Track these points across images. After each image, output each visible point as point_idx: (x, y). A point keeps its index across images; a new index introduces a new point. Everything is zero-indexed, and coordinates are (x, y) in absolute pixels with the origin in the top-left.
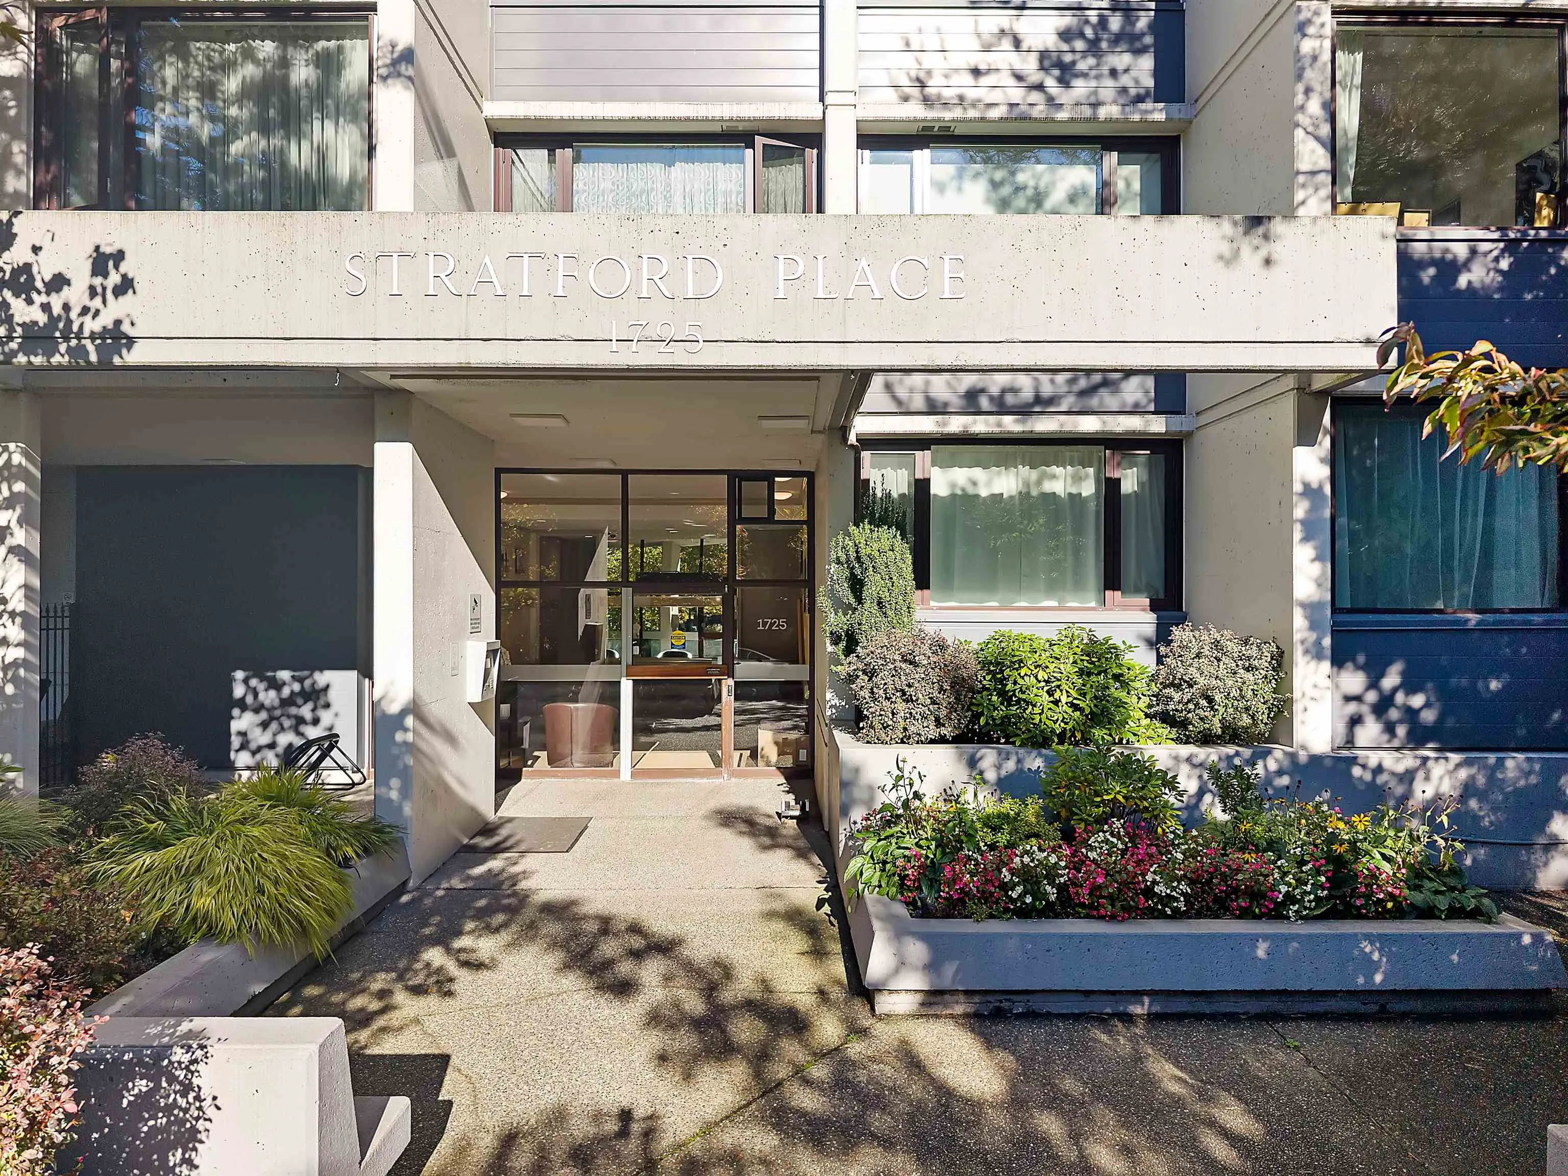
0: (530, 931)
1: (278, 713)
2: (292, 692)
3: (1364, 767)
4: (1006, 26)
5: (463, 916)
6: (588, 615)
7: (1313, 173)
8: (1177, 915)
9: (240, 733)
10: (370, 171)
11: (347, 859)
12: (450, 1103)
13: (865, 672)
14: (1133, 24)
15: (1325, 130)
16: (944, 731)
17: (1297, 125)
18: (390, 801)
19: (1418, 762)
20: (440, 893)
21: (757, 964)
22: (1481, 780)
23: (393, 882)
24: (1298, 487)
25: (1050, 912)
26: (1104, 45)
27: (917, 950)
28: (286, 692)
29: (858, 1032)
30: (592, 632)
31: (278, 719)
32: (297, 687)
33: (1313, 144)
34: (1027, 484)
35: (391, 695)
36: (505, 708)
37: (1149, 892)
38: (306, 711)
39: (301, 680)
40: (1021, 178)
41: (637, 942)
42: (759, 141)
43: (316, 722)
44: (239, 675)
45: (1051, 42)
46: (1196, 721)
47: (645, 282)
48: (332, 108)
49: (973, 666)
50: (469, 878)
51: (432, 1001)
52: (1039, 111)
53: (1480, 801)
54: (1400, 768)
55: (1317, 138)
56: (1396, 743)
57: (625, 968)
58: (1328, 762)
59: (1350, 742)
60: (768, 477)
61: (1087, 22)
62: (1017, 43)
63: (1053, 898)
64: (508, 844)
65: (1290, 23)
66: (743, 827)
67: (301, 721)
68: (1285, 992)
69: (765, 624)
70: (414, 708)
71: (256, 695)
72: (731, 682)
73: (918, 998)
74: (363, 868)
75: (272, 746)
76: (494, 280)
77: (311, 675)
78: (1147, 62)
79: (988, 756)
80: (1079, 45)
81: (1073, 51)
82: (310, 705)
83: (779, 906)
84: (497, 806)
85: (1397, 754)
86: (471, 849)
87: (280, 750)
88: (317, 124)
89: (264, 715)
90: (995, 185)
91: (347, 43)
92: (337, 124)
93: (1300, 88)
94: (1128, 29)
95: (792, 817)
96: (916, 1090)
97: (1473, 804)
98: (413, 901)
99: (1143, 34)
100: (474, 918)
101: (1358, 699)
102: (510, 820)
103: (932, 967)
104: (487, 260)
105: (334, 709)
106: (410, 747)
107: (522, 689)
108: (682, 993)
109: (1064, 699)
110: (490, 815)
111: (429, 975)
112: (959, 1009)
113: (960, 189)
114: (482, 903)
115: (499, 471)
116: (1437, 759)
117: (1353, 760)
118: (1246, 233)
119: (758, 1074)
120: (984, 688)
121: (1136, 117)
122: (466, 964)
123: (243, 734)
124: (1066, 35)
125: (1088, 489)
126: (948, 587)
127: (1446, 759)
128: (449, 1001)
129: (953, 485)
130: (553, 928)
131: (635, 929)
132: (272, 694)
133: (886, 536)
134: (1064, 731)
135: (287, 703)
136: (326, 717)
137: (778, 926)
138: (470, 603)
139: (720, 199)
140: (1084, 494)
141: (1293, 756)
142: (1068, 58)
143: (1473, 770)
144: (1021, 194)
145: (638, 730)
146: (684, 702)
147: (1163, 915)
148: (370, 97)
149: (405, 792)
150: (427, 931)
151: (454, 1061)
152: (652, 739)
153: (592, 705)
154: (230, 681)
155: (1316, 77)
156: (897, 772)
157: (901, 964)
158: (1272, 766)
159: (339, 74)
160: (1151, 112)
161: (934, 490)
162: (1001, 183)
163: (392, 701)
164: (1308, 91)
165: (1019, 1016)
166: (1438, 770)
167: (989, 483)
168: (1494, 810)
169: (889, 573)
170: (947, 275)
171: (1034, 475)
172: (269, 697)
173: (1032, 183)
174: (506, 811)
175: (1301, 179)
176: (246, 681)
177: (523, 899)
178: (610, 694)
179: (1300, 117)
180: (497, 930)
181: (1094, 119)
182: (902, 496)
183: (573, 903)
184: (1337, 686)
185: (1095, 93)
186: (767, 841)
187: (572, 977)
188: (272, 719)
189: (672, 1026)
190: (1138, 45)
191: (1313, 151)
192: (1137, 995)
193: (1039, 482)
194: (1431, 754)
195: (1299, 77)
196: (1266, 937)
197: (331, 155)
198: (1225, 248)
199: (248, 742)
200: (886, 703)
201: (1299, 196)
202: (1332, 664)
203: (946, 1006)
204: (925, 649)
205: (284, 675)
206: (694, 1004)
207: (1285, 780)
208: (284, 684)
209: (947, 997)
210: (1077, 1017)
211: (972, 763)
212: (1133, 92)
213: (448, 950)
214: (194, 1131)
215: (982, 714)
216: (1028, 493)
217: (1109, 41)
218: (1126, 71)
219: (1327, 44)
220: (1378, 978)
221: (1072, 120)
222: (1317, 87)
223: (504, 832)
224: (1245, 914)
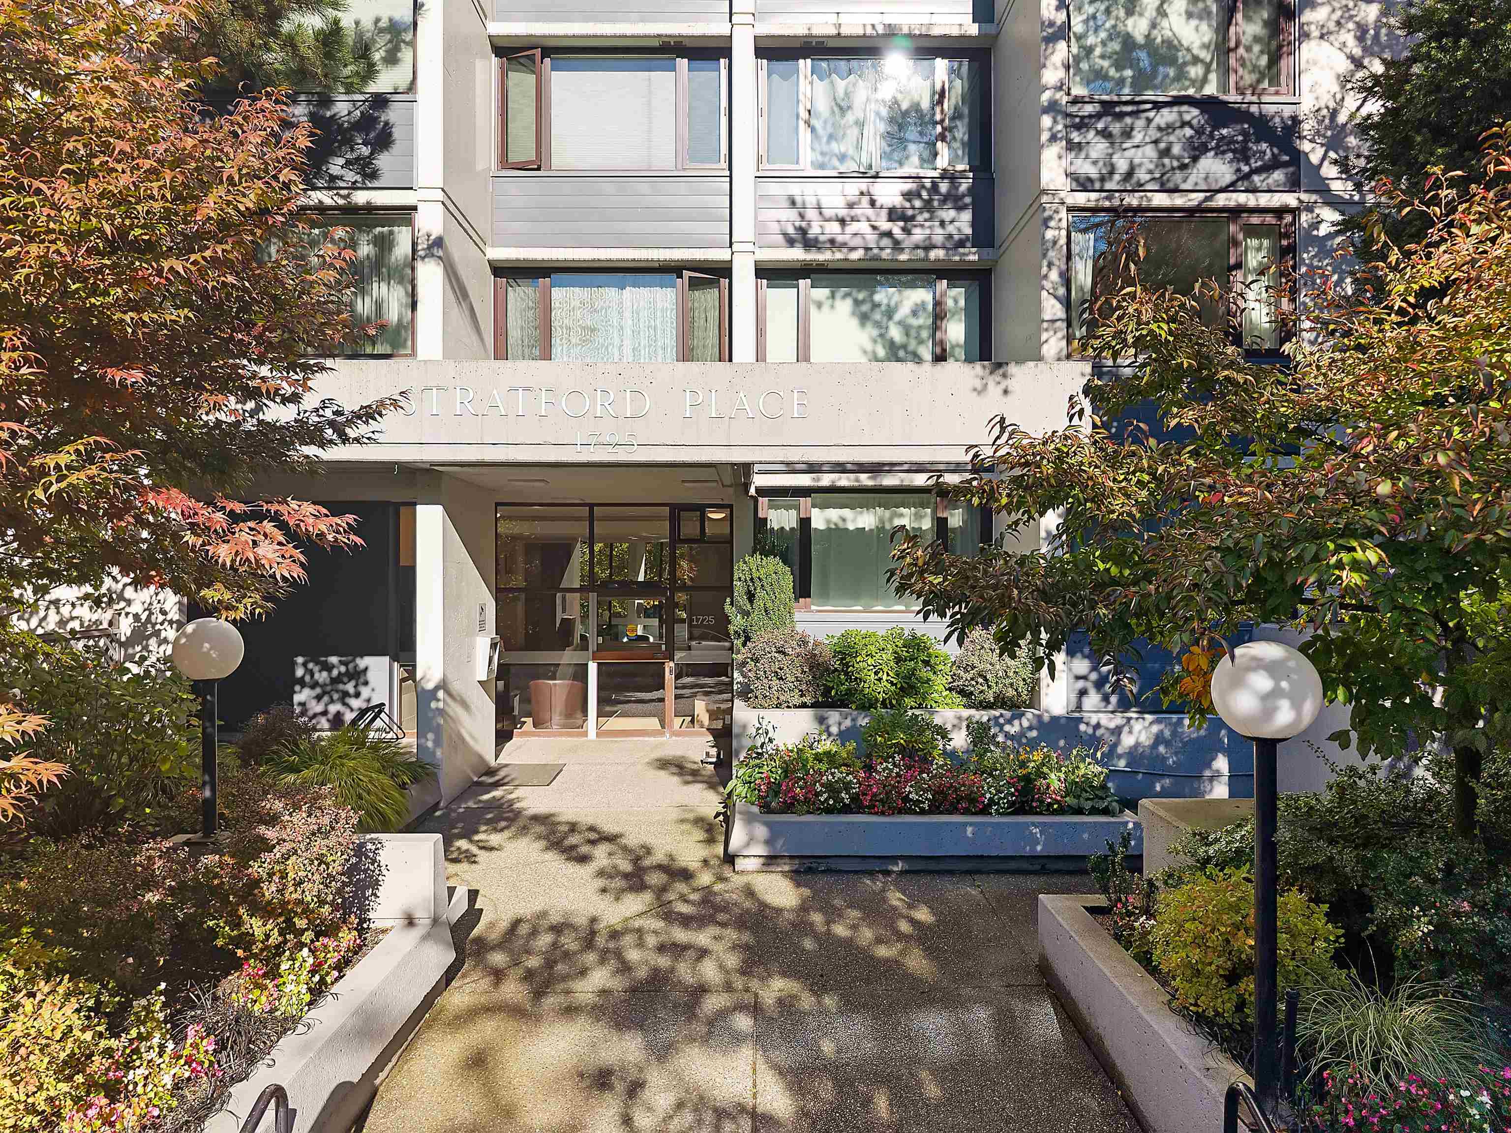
0: (524, 830)
1: (329, 688)
2: (340, 673)
3: (1087, 724)
4: (864, 189)
5: (479, 823)
6: (564, 611)
7: (1053, 321)
8: (923, 812)
9: (300, 704)
10: (413, 319)
11: (404, 784)
12: (482, 910)
13: (752, 660)
14: (957, 188)
15: (1062, 291)
16: (804, 699)
17: (1043, 288)
18: (427, 747)
19: (1125, 721)
20: (461, 810)
21: (668, 848)
22: (1167, 733)
23: (431, 800)
24: (1043, 534)
25: (846, 810)
26: (936, 204)
27: (761, 831)
28: (335, 673)
29: (721, 879)
30: (568, 624)
31: (328, 693)
32: (343, 669)
33: (1053, 301)
34: (882, 521)
35: (428, 677)
36: (501, 684)
37: (906, 799)
38: (350, 687)
39: (346, 664)
40: (877, 297)
41: (593, 836)
42: (686, 274)
43: (357, 695)
44: (300, 660)
45: (897, 201)
46: (976, 693)
47: (599, 407)
48: (386, 274)
49: (828, 653)
50: (480, 801)
51: (465, 866)
52: (886, 254)
53: (1166, 747)
54: (1112, 725)
55: (1056, 297)
56: (1110, 708)
57: (584, 849)
58: (1063, 721)
59: (1079, 708)
60: (701, 509)
61: (923, 187)
62: (873, 203)
63: (847, 801)
64: (506, 781)
65: (1038, 219)
66: (674, 770)
67: (346, 694)
68: (982, 857)
69: (697, 620)
70: (443, 685)
71: (312, 675)
72: (672, 664)
73: (761, 860)
74: (414, 790)
75: (325, 713)
76: (500, 404)
77: (354, 660)
78: (966, 216)
79: (833, 716)
80: (918, 203)
81: (913, 208)
82: (353, 683)
83: (691, 816)
84: (497, 757)
85: (1111, 716)
86: (478, 784)
87: (330, 716)
88: (375, 285)
89: (318, 690)
90: (857, 303)
91: (396, 229)
92: (389, 284)
93: (1045, 263)
94: (953, 192)
95: (711, 763)
96: (747, 904)
97: (1162, 749)
98: (443, 815)
99: (964, 196)
100: (486, 824)
101: (1085, 678)
102: (506, 766)
103: (768, 842)
104: (495, 392)
105: (371, 685)
106: (441, 712)
107: (513, 670)
108: (619, 862)
109: (885, 677)
110: (493, 763)
111: (460, 853)
112: (787, 868)
113: (832, 307)
114: (489, 816)
115: (497, 504)
116: (1137, 719)
117: (1080, 720)
118: (991, 373)
119: (658, 898)
120: (836, 670)
121: (957, 258)
122: (481, 848)
123: (302, 704)
124: (908, 196)
125: (926, 524)
126: (825, 596)
127: (1143, 719)
128: (474, 866)
129: (828, 521)
130: (539, 829)
131: (592, 829)
132: (325, 674)
133: (773, 563)
134: (884, 700)
135: (335, 681)
136: (365, 692)
137: (686, 827)
138: (478, 609)
139: (659, 314)
140: (924, 528)
141: (1039, 717)
142: (910, 212)
143: (1162, 726)
144: (877, 310)
145: (601, 701)
146: (637, 679)
147: (916, 813)
148: (413, 269)
149: (437, 742)
150: (456, 831)
151: (481, 892)
152: (615, 709)
153: (566, 682)
154: (294, 664)
155: (1056, 255)
156: (758, 725)
157: (751, 841)
158: (1026, 724)
159: (390, 250)
160: (967, 255)
161: (814, 525)
162: (863, 302)
163: (429, 680)
164: (1050, 265)
165: (823, 872)
166: (1137, 726)
167: (854, 520)
168: (1176, 753)
169: (773, 590)
170: (796, 402)
171: (887, 513)
172: (322, 677)
173: (885, 301)
174: (503, 759)
175: (1045, 325)
176: (305, 665)
177: (518, 814)
178: (581, 674)
179: (1045, 283)
180: (502, 830)
181: (926, 259)
182: (792, 529)
183: (552, 815)
184: (1070, 669)
185: (929, 238)
186: (690, 778)
187: (551, 854)
188: (324, 693)
189: (611, 877)
190: (960, 203)
191: (1053, 306)
192: (894, 859)
193: (891, 520)
194: (1135, 715)
195: (1044, 256)
196: (971, 824)
197: (385, 305)
198: (978, 384)
199: (306, 710)
200: (766, 681)
201: (1044, 336)
202: (1067, 654)
203: (778, 865)
204: (794, 644)
205: (334, 660)
206: (626, 866)
207: (1034, 733)
208: (333, 666)
209: (779, 860)
210: (856, 872)
211: (821, 720)
212: (956, 237)
213: (471, 841)
214: (377, 880)
215: (833, 688)
216: (883, 527)
217: (939, 200)
218: (952, 222)
219: (1064, 233)
220: (1039, 848)
221: (910, 260)
222: (1057, 262)
223: (502, 773)
224: (966, 812)
